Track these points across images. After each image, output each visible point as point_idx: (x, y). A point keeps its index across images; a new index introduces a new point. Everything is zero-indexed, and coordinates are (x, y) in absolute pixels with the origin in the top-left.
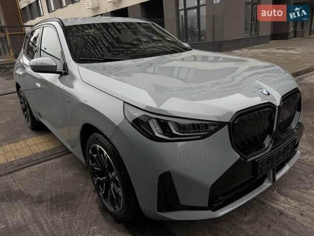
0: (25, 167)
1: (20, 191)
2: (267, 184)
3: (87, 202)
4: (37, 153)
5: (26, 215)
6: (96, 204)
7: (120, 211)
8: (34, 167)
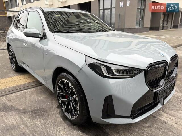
0: (13, 93)
1: (12, 106)
2: (159, 106)
3: (54, 114)
4: (20, 85)
5: (17, 120)
6: (59, 114)
7: (76, 118)
8: (19, 92)
